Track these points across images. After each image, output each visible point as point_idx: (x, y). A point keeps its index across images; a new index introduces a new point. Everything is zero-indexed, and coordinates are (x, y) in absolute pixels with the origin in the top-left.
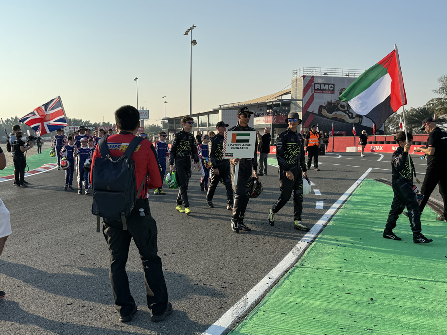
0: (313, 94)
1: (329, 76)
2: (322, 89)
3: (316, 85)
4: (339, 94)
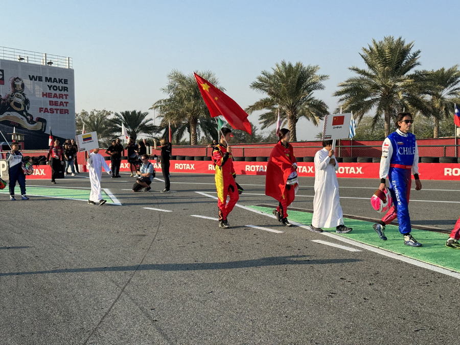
4: (11, 85)
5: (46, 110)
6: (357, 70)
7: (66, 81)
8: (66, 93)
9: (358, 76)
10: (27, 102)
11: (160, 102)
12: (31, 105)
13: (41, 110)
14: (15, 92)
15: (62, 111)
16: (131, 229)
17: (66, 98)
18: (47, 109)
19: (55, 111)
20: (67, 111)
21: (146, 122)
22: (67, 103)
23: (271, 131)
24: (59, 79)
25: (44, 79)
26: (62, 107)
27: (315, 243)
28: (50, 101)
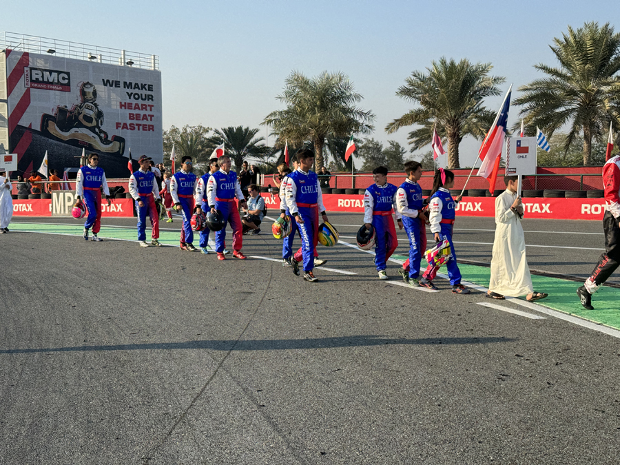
0: (29, 89)
1: (58, 55)
2: (46, 80)
3: (33, 72)
4: (79, 93)
5: (125, 126)
6: (545, 69)
7: (150, 88)
8: (150, 102)
9: (547, 77)
10: (100, 115)
11: (274, 114)
12: (106, 119)
13: (118, 125)
14: (85, 102)
15: (145, 128)
16: (233, 284)
17: (151, 110)
18: (125, 124)
19: (136, 127)
20: (151, 128)
21: (256, 142)
22: (151, 116)
23: (425, 154)
24: (142, 84)
25: (122, 85)
26: (145, 122)
27: (482, 306)
28: (130, 114)
